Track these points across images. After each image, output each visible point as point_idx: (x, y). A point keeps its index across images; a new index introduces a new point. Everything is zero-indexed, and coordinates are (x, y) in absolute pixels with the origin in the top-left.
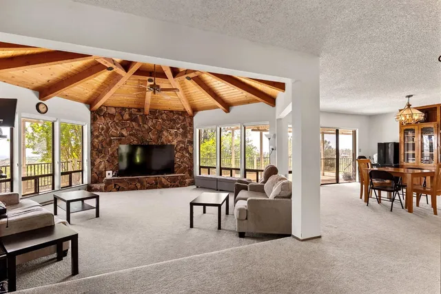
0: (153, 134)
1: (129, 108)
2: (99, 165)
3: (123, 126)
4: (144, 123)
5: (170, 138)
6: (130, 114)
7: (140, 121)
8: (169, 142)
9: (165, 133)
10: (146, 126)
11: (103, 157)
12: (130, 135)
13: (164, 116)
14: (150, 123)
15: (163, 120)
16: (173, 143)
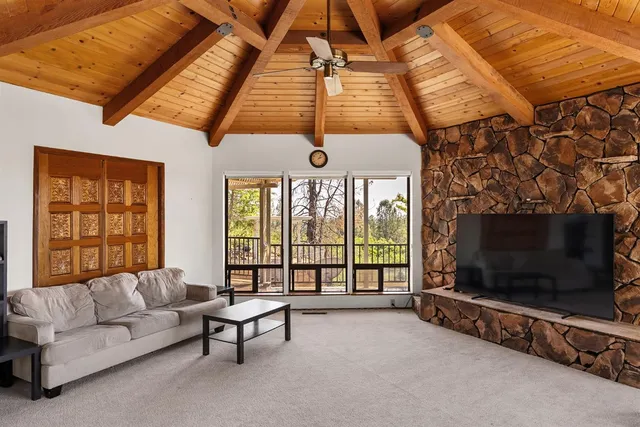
0: (548, 181)
1: (487, 120)
2: (434, 259)
3: (474, 168)
4: (524, 151)
5: (610, 189)
6: (488, 136)
7: (513, 147)
8: (606, 202)
9: (589, 174)
10: (529, 160)
11: (439, 241)
12: (488, 188)
13: (586, 115)
14: (539, 148)
15: (582, 129)
16: (620, 208)
